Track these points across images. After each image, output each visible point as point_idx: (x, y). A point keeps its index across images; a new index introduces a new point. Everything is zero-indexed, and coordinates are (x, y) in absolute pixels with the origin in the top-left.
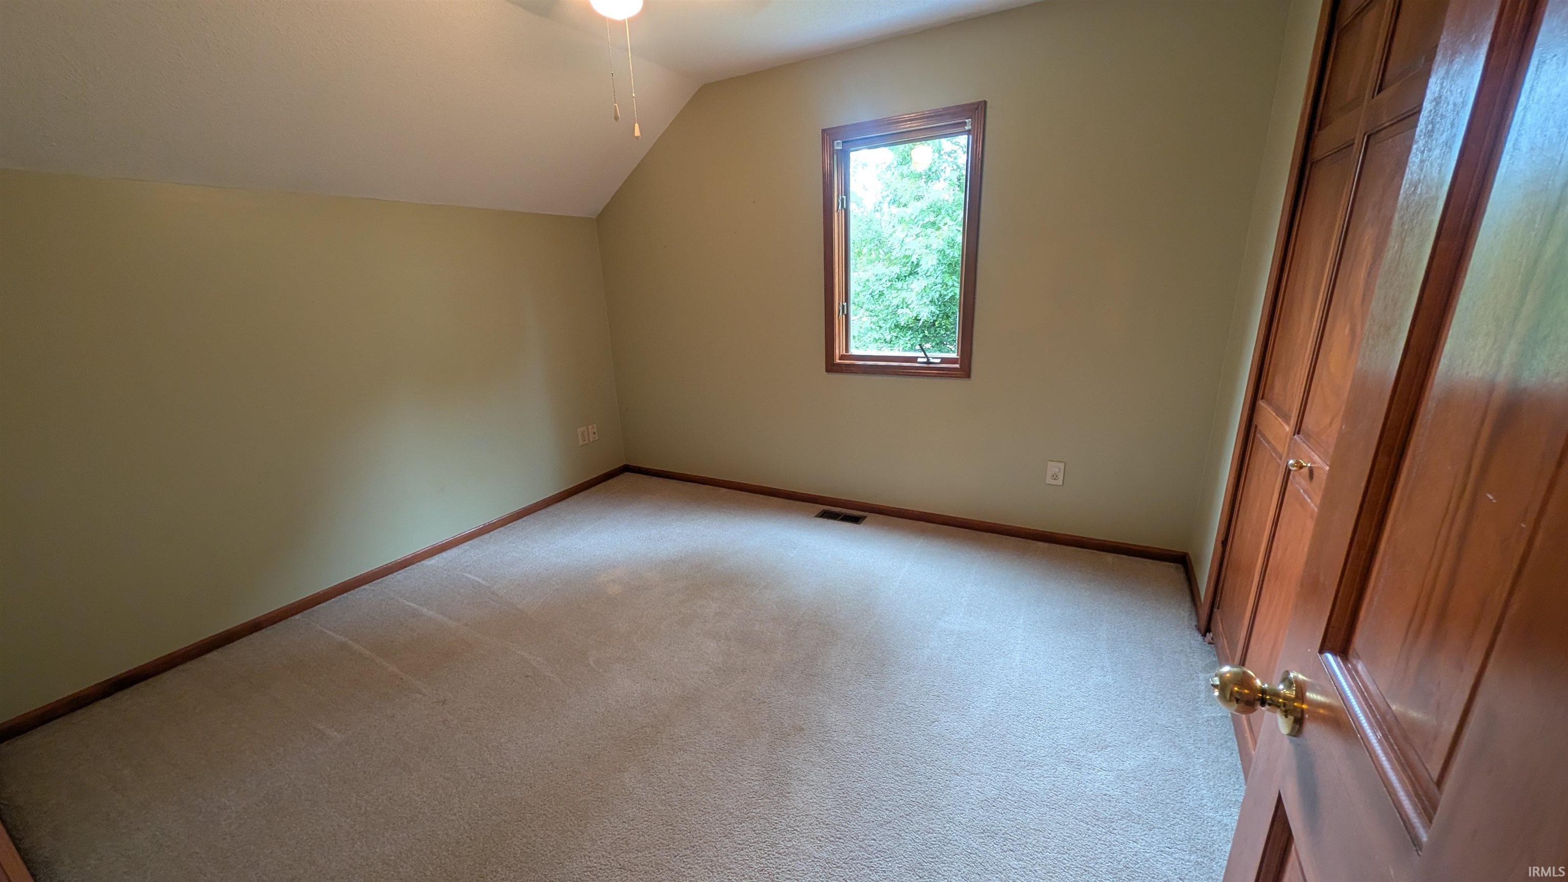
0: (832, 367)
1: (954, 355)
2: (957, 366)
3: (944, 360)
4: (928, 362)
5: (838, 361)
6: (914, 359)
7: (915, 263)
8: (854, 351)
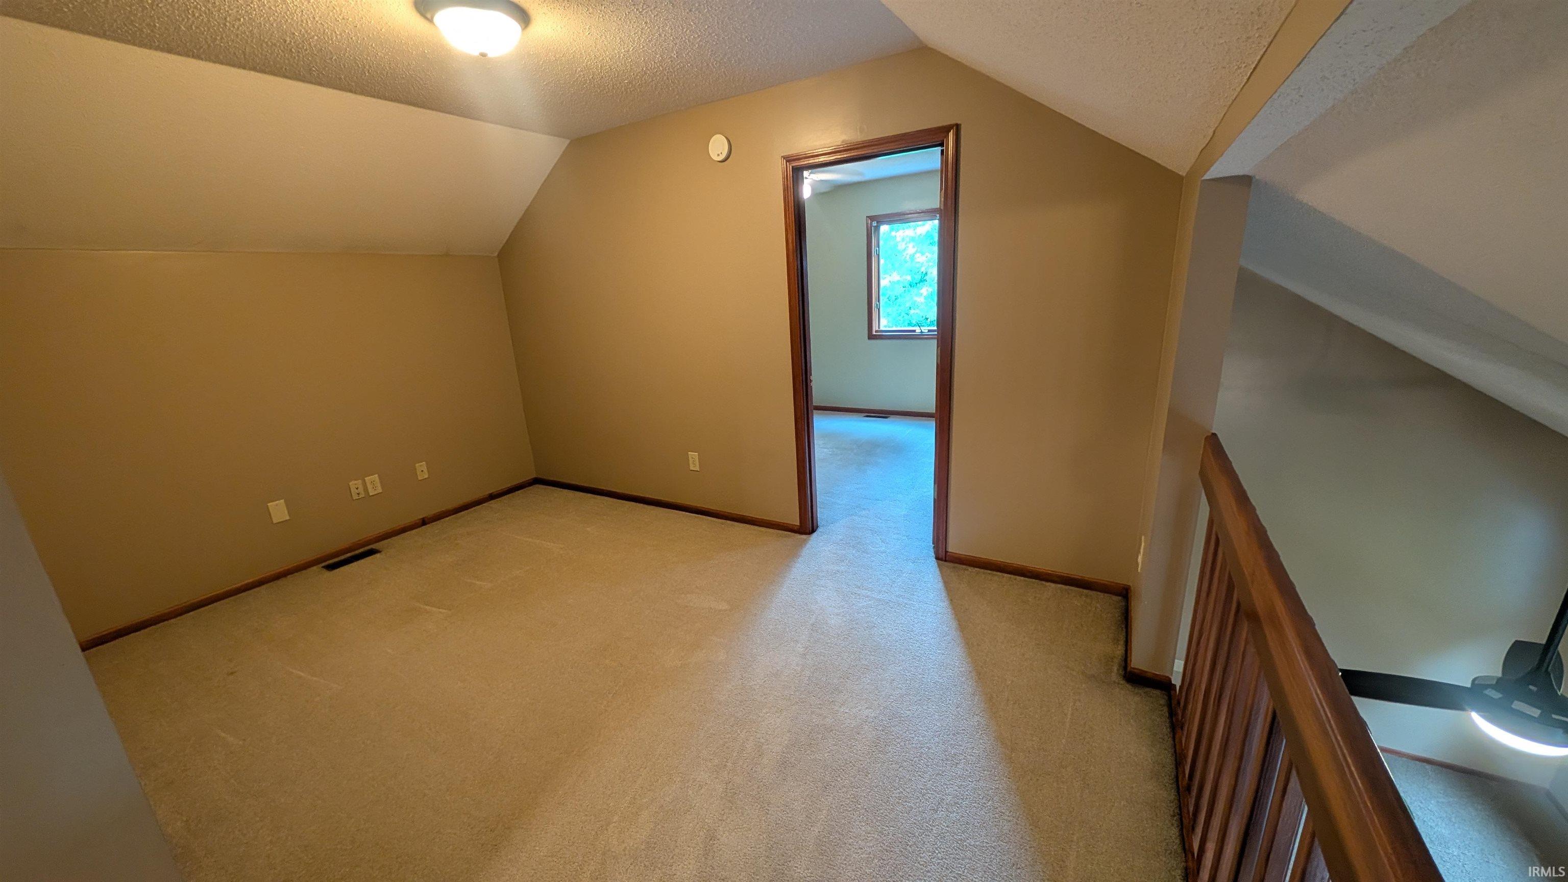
0: (871, 337)
1: (935, 328)
2: (936, 333)
3: (929, 331)
4: (922, 332)
5: (874, 333)
6: (914, 331)
7: (924, 273)
8: (882, 328)
